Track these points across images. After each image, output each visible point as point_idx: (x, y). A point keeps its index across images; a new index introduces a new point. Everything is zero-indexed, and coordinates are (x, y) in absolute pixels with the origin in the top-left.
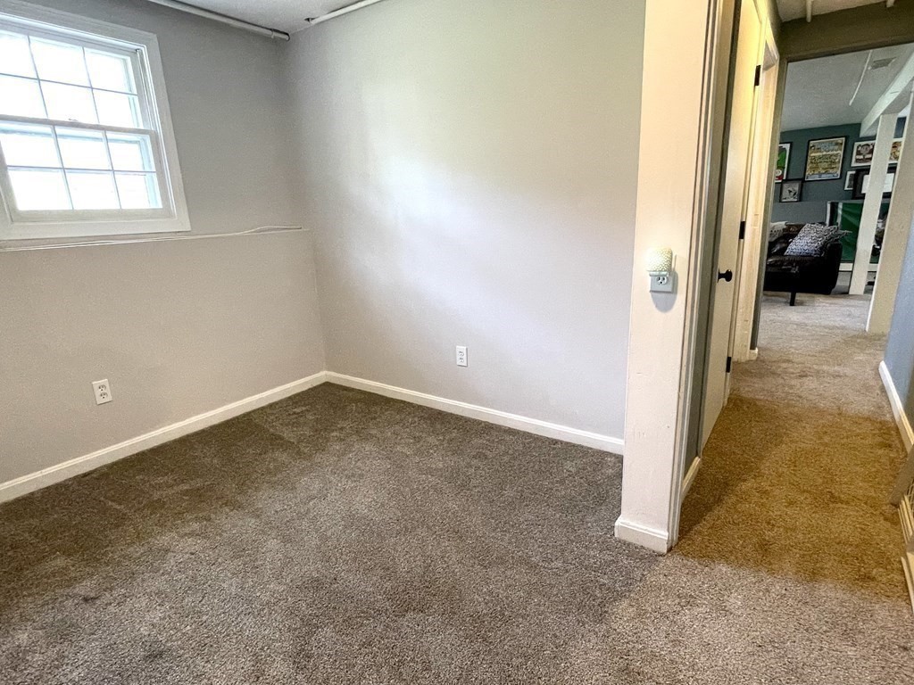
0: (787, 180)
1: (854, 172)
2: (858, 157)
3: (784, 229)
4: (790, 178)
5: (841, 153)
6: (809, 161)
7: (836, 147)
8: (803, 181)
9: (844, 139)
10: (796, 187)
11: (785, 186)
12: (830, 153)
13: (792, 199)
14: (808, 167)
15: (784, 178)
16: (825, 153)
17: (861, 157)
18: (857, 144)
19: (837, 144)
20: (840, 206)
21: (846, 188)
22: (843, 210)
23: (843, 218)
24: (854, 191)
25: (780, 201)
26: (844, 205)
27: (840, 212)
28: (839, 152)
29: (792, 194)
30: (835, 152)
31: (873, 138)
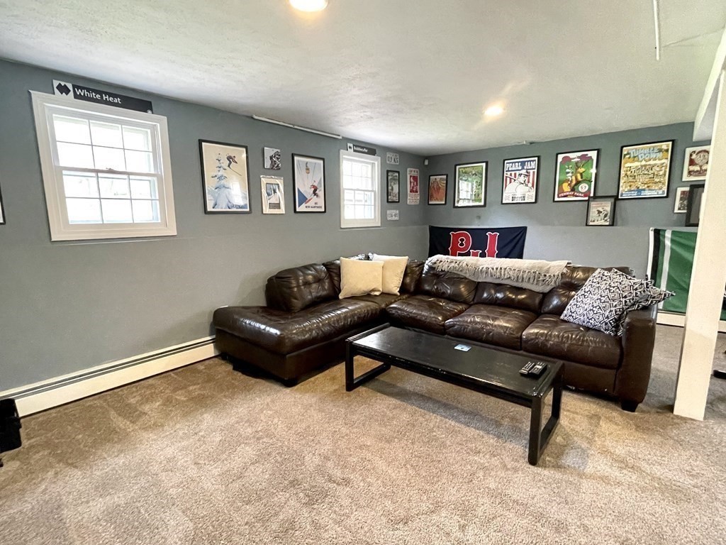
0: (595, 197)
1: (687, 189)
2: (692, 168)
3: (563, 274)
4: (599, 194)
5: (667, 162)
6: (623, 173)
7: (660, 155)
8: (616, 198)
9: (670, 143)
10: (607, 206)
11: (593, 204)
12: (652, 162)
13: (602, 222)
14: (622, 181)
15: (592, 195)
16: (644, 163)
17: (697, 168)
18: (688, 151)
19: (660, 150)
20: (668, 234)
21: (676, 211)
22: (672, 241)
23: (672, 250)
24: (688, 215)
25: (587, 225)
26: (673, 233)
27: (668, 243)
28: (663, 161)
29: (602, 215)
30: (658, 162)
31: (708, 142)
